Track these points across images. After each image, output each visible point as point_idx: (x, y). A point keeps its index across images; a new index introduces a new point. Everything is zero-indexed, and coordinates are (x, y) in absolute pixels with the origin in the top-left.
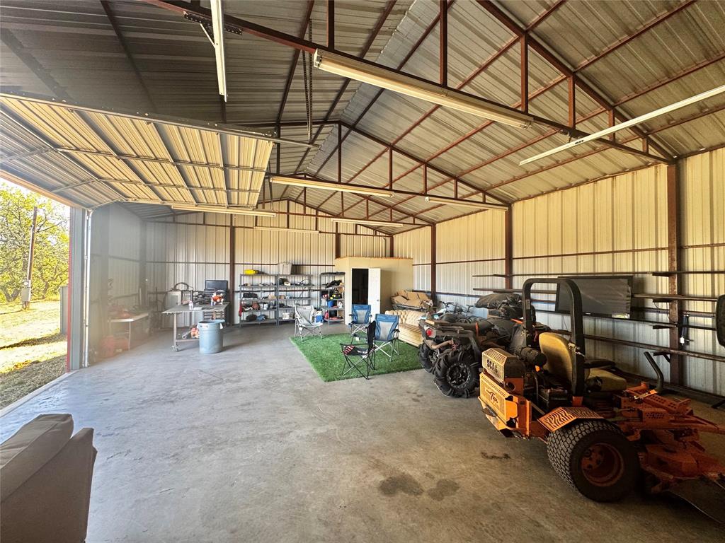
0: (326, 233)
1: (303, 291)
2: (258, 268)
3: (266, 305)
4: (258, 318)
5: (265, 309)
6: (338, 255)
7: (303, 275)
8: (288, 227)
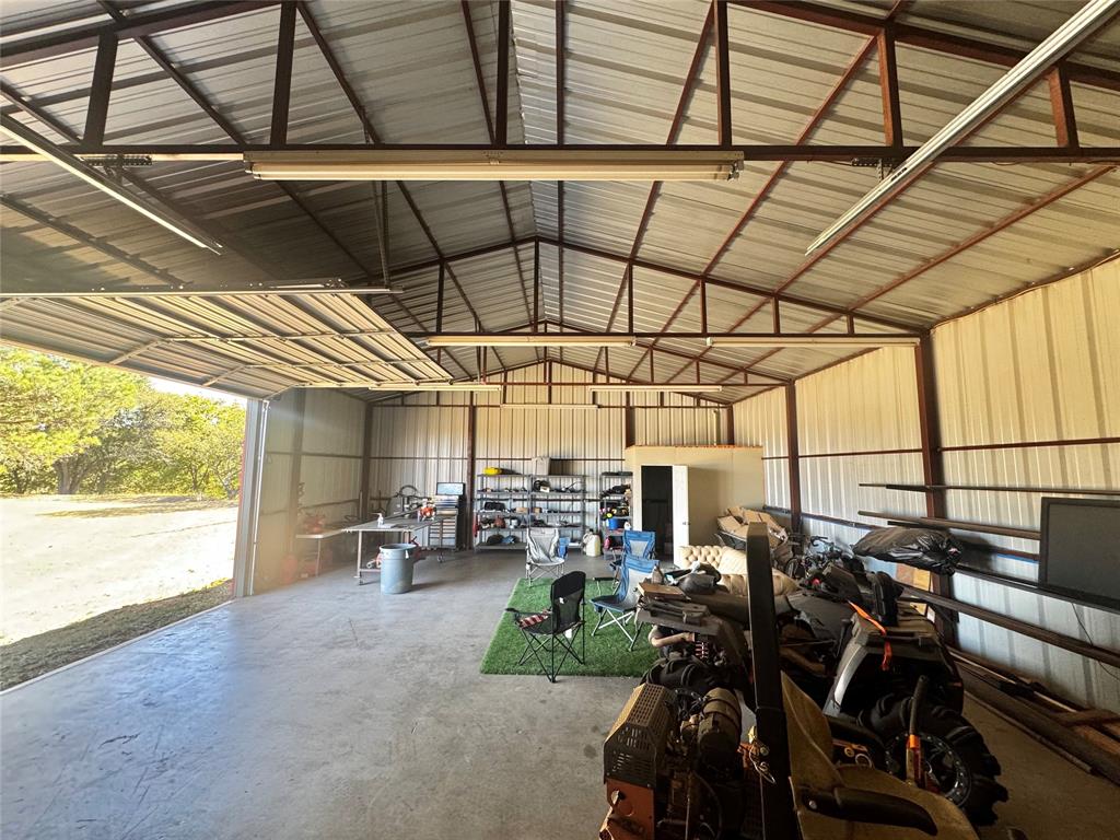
0: (609, 407)
1: (573, 500)
2: (505, 465)
3: (514, 522)
4: (504, 541)
5: (512, 527)
6: (630, 442)
7: (572, 475)
8: (550, 402)
